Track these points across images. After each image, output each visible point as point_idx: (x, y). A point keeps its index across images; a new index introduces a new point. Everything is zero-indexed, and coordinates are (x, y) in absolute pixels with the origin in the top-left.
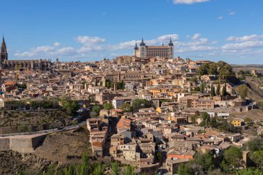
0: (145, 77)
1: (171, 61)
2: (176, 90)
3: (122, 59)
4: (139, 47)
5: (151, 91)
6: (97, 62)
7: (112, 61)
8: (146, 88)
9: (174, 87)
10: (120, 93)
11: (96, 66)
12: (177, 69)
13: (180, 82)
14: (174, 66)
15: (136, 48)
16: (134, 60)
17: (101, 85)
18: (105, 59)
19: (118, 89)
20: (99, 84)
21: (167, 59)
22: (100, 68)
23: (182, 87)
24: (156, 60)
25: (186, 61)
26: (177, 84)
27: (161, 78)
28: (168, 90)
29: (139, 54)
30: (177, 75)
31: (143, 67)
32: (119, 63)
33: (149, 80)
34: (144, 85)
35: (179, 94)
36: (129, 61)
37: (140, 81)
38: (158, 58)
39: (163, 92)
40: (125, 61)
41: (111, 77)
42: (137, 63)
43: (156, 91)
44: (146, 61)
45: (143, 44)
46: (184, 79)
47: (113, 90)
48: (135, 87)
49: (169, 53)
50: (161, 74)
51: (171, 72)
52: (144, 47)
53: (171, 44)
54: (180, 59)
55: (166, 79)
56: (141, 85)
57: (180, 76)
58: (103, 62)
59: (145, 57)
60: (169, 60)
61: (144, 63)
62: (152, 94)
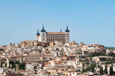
0: (44, 58)
1: (67, 44)
2: (70, 70)
3: (25, 43)
4: (40, 33)
5: (49, 71)
6: (4, 46)
7: (17, 45)
8: (45, 68)
9: (69, 67)
10: (21, 73)
11: (3, 50)
12: (72, 52)
13: (74, 62)
14: (69, 49)
15: (38, 34)
16: (36, 44)
17: (6, 66)
18: (11, 44)
19: (20, 69)
20: (4, 65)
21: (64, 43)
22: (6, 51)
23: (75, 67)
24: (54, 44)
25: (80, 45)
26: (71, 65)
27: (58, 60)
28: (63, 70)
29: (40, 39)
30: (71, 57)
31: (44, 50)
32: (23, 47)
33: (48, 61)
34: (43, 66)
35: (72, 73)
36: (32, 45)
37: (40, 62)
38: (56, 42)
39: (59, 71)
40: (28, 45)
41: (14, 59)
42: (39, 47)
43: (53, 71)
44: (46, 45)
45: (43, 31)
46: (77, 60)
47: (15, 70)
48: (35, 68)
49: (66, 38)
50: (58, 56)
51: (67, 54)
52: (45, 33)
53: (67, 31)
54: (75, 43)
55: (62, 60)
56: (40, 65)
57: (74, 57)
58: (9, 46)
59: (45, 42)
60: (66, 44)
61: (45, 47)
62: (50, 73)
